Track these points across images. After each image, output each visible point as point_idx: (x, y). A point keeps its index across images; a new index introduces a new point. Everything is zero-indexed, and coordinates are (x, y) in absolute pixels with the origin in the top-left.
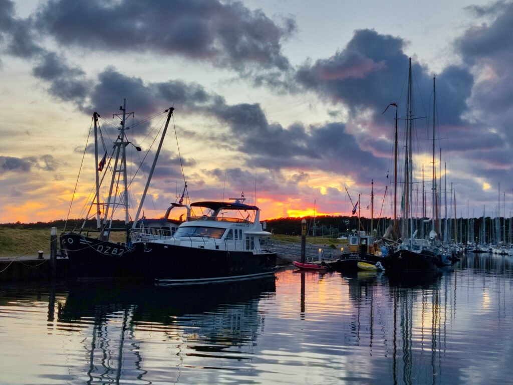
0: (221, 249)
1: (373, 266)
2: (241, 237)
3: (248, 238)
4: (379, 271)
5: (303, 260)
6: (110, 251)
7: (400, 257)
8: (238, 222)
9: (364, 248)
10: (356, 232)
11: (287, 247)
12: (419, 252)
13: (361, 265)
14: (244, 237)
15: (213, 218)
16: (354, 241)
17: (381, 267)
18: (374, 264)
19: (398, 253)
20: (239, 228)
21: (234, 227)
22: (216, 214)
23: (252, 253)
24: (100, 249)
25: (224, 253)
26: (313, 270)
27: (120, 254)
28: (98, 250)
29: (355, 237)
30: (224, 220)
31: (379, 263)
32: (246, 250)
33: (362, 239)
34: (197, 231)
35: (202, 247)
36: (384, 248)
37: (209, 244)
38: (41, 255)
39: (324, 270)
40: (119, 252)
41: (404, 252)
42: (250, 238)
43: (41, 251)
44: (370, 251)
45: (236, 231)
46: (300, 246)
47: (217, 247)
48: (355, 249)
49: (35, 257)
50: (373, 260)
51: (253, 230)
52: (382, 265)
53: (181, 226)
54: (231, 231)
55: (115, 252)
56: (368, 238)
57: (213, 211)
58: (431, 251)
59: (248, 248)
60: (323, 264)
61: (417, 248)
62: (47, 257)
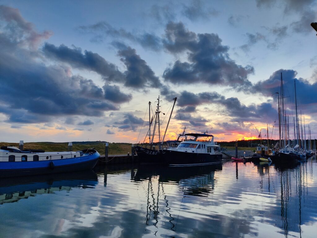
0: (195, 152)
1: (267, 160)
2: (205, 148)
3: (208, 148)
4: (269, 161)
5: (237, 157)
6: (152, 153)
7: (279, 156)
8: (203, 141)
9: (263, 152)
10: (260, 145)
11: (231, 152)
12: (288, 153)
13: (261, 159)
14: (206, 148)
15: (195, 140)
16: (259, 149)
17: (270, 160)
18: (267, 159)
19: (278, 154)
20: (203, 144)
21: (201, 144)
22: (196, 139)
23: (209, 154)
24: (148, 152)
25: (196, 154)
26: (241, 161)
27: (155, 154)
28: (147, 153)
29: (259, 147)
30: (199, 141)
31: (269, 158)
32: (207, 153)
33: (262, 148)
34: (187, 145)
35: (186, 151)
36: (274, 152)
37: (190, 150)
38: (128, 154)
39: (245, 161)
40: (155, 153)
41: (281, 153)
42: (209, 149)
43: (128, 153)
44: (266, 153)
45: (202, 145)
46: (235, 151)
47: (193, 152)
48: (260, 152)
49: (126, 155)
50: (267, 157)
51: (210, 145)
52: (271, 159)
53: (181, 143)
54: (200, 145)
55: (154, 153)
56: (266, 148)
57: (195, 137)
58: (295, 153)
59: (208, 152)
60: (244, 158)
61: (288, 152)
62: (131, 155)
